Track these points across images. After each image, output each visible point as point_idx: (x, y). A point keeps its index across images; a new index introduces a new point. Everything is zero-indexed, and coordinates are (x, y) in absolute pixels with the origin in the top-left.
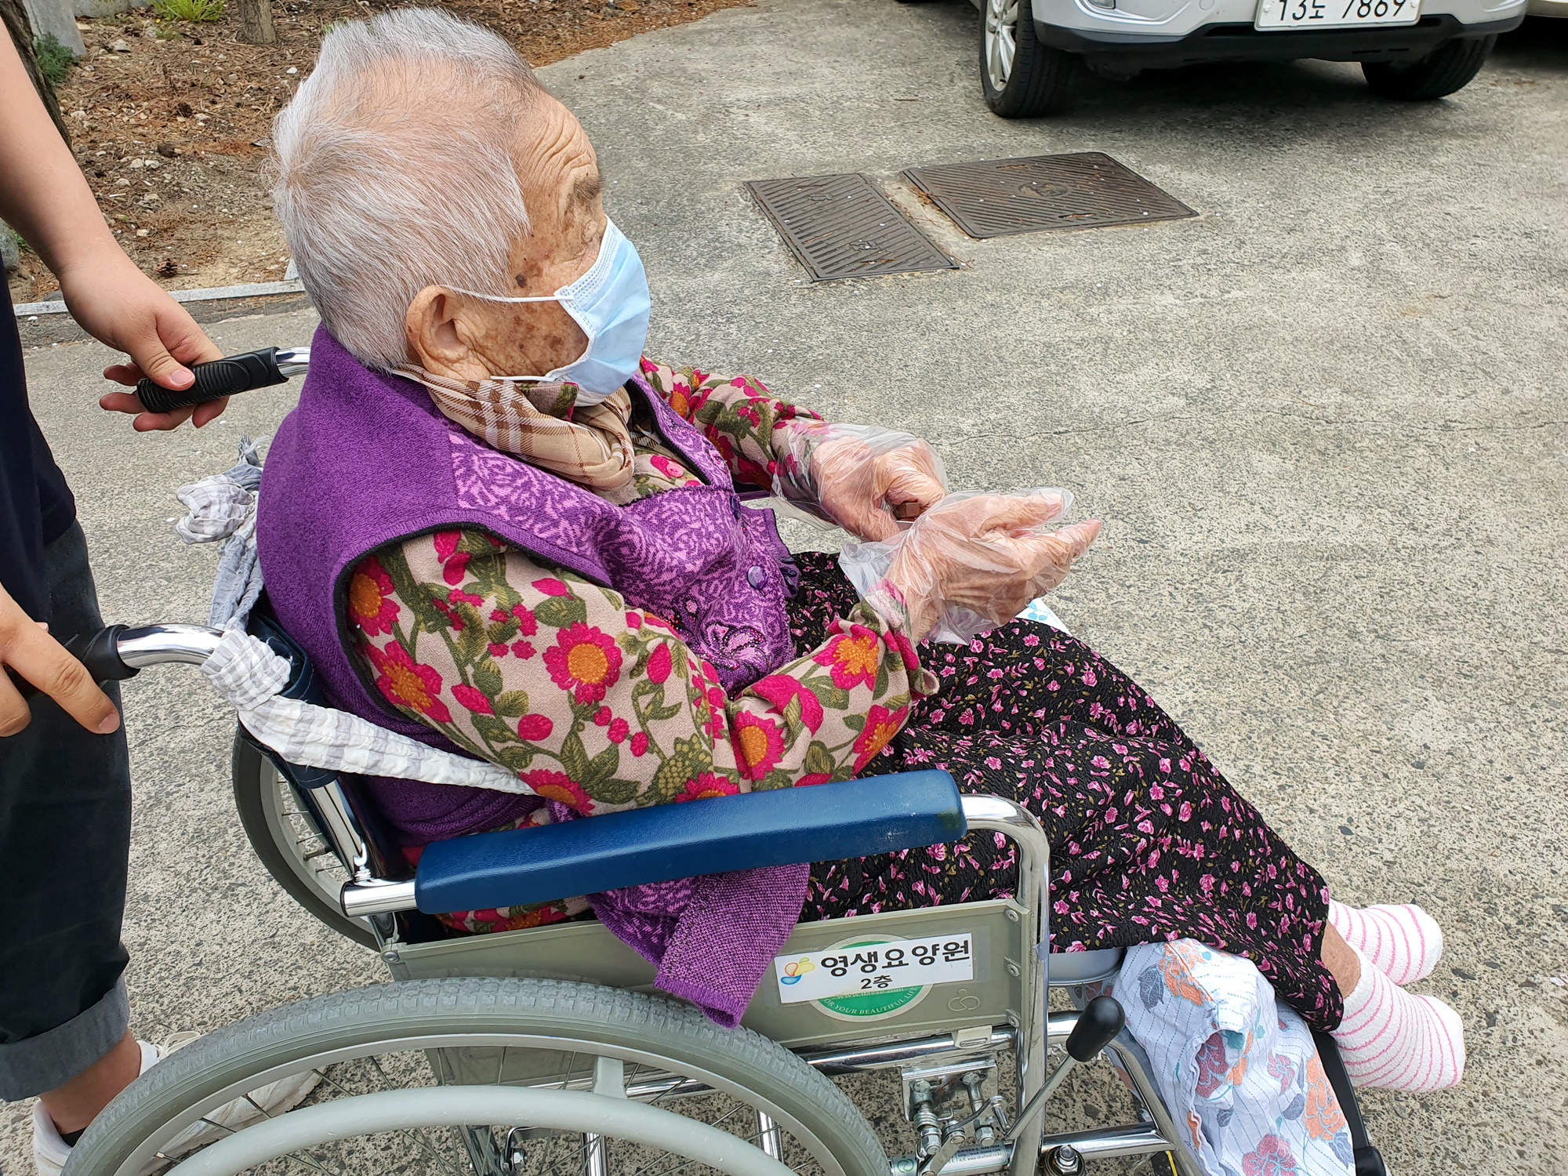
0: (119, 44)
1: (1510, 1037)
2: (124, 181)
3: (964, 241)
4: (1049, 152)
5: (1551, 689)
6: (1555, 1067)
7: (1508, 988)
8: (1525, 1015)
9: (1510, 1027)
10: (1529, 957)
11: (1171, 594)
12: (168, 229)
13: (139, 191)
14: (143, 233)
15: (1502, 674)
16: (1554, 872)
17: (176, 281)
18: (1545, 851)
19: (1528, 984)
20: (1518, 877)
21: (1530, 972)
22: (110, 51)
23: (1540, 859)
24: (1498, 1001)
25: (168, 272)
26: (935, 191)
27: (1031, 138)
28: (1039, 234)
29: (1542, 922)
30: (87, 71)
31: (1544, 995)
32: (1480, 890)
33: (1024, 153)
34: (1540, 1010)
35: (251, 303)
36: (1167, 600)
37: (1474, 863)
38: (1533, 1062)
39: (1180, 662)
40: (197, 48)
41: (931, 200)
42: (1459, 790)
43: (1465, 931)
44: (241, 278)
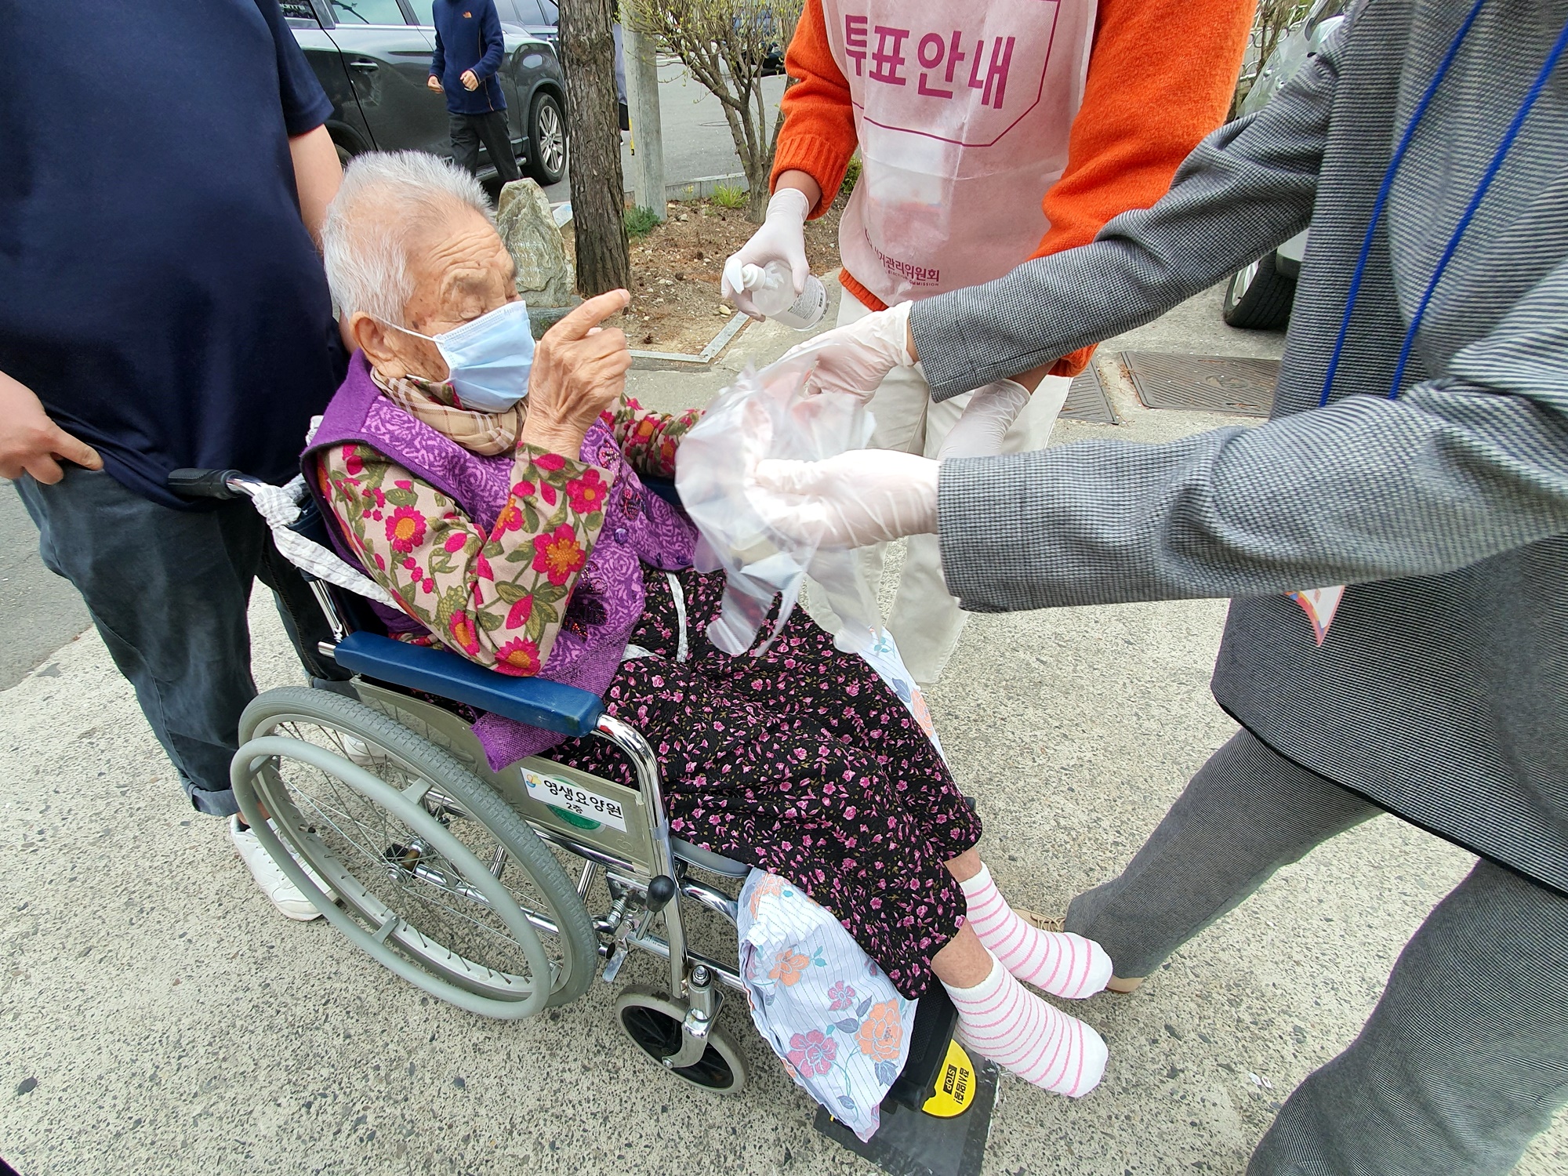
0: (684, 217)
1: (1181, 1093)
2: (651, 290)
3: (1137, 407)
4: (1253, 356)
5: (1429, 872)
6: (1207, 1136)
7: (1206, 1061)
8: (1206, 1087)
9: (1186, 1086)
10: (1242, 1049)
11: (1125, 684)
12: (660, 318)
13: (656, 295)
14: (647, 318)
15: (1387, 843)
16: (1317, 1003)
17: (650, 346)
18: (1320, 986)
19: (1228, 1067)
20: (1279, 992)
21: (1236, 1060)
22: (678, 220)
23: (1311, 988)
24: (1190, 1065)
25: (648, 341)
26: (1136, 369)
27: (1245, 344)
28: (1202, 414)
29: (1276, 1033)
30: (662, 230)
31: (1236, 1082)
32: (1235, 984)
33: (1230, 354)
34: (1224, 1090)
35: (677, 364)
36: (1118, 687)
37: (1245, 965)
38: (1189, 1120)
39: (1098, 731)
40: (722, 222)
41: (1129, 376)
42: (1274, 908)
43: (1199, 1006)
44: (680, 351)
